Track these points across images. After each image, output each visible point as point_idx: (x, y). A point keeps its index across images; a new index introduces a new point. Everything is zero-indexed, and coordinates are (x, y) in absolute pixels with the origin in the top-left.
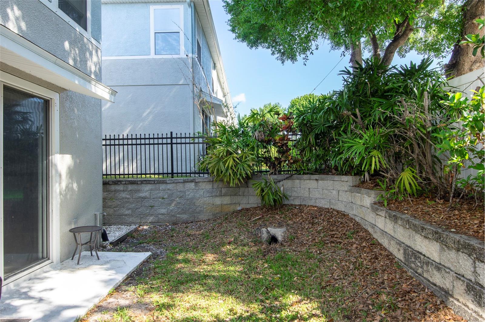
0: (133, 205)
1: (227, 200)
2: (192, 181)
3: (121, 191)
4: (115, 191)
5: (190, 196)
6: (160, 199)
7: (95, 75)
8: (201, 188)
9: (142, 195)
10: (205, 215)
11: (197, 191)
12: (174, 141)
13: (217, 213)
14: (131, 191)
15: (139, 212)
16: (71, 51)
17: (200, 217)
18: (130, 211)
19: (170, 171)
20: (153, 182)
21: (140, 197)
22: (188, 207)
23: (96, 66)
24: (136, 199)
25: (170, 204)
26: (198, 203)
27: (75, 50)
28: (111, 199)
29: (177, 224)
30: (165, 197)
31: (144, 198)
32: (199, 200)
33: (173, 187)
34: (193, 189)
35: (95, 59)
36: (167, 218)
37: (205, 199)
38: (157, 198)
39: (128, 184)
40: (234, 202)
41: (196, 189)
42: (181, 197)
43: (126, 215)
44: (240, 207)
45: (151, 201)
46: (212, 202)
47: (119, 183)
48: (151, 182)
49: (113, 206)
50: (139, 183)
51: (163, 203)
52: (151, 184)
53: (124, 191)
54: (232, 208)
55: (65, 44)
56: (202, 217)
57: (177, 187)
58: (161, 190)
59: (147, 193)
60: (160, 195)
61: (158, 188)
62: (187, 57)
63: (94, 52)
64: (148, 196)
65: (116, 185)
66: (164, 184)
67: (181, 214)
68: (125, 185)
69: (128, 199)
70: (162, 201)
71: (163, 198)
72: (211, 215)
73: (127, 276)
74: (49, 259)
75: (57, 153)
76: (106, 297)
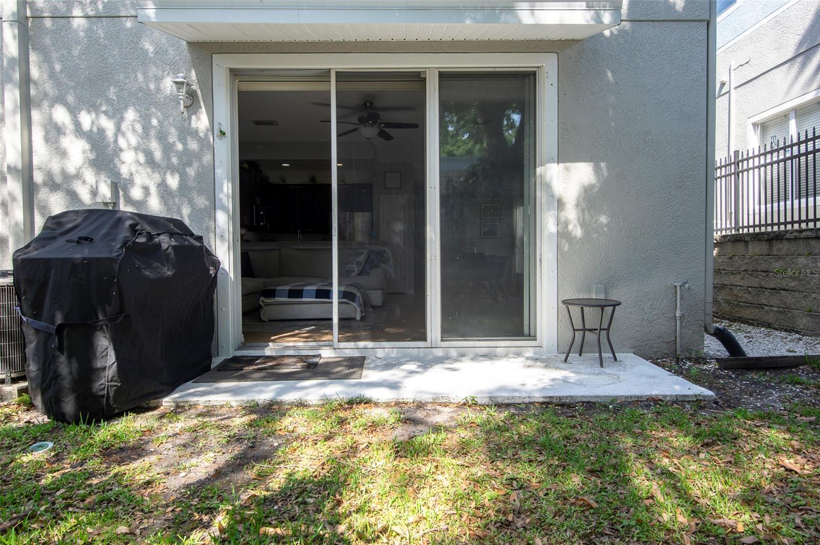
73: (554, 401)
74: (536, 340)
75: (552, 161)
76: (454, 404)
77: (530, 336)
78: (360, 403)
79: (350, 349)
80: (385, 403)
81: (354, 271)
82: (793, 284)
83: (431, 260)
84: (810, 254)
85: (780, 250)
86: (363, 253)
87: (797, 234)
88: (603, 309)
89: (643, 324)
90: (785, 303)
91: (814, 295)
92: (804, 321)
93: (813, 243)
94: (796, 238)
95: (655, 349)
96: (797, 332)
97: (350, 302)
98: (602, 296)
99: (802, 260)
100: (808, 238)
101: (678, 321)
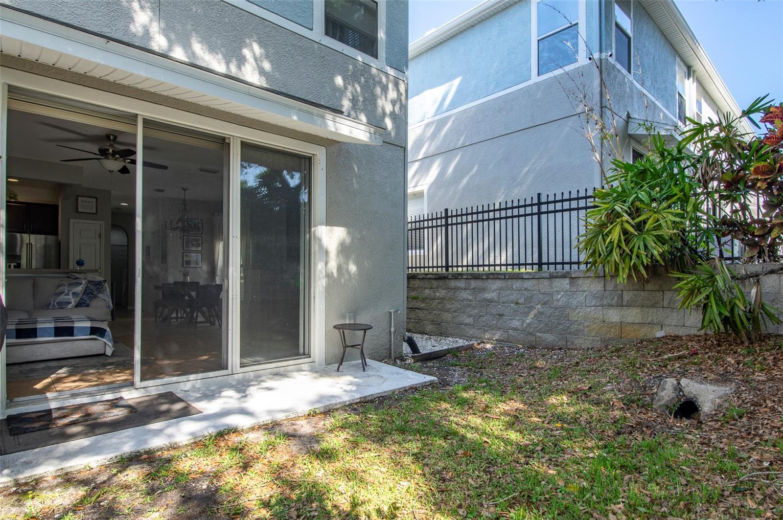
0: (476, 311)
1: (633, 315)
2: (564, 276)
3: (461, 289)
4: (456, 289)
5: (560, 303)
6: (512, 305)
7: (391, 118)
8: (581, 289)
9: (488, 296)
10: (585, 340)
11: (573, 294)
12: (544, 208)
13: (609, 339)
14: (474, 289)
15: (483, 321)
16: (346, 88)
17: (576, 341)
18: (471, 319)
19: (536, 260)
20: (503, 277)
21: (485, 300)
22: (557, 321)
23: (394, 106)
24: (479, 301)
25: (527, 314)
26: (573, 316)
27: (353, 86)
28: (450, 299)
29: (535, 348)
30: (520, 301)
31: (490, 301)
32: (577, 312)
33: (534, 286)
34: (567, 291)
35: (392, 94)
36: (522, 335)
37: (588, 310)
38: (507, 302)
39: (470, 279)
40: (650, 320)
41: (572, 290)
42: (545, 304)
43: (466, 325)
44: (663, 331)
45: (500, 306)
46: (602, 316)
47: (460, 277)
48: (500, 276)
49: (452, 310)
50: (484, 277)
51: (516, 311)
52: (500, 279)
53: (465, 289)
54: (643, 332)
55: (336, 81)
56: (580, 342)
57: (539, 287)
58: (515, 290)
59: (495, 293)
60: (513, 297)
61: (511, 286)
62: (590, 61)
63: (390, 86)
64: (496, 298)
65: (457, 280)
66: (520, 281)
67: (545, 333)
68: (467, 280)
69: (470, 301)
70: (515, 307)
71: (517, 303)
72: (597, 341)
73: (363, 400)
74: (310, 357)
75: (322, 224)
76: (302, 416)
77: (304, 354)
78: (228, 433)
79: (155, 387)
80: (249, 428)
81: (71, 303)
82: (423, 305)
83: (233, 299)
84: (431, 288)
85: (414, 285)
86: (81, 284)
87: (424, 276)
88: (365, 332)
89: (374, 338)
90: (418, 317)
91: (435, 312)
92: (430, 327)
93: (433, 282)
94: (424, 278)
95: (380, 354)
96: (426, 334)
97: (99, 338)
98: (352, 322)
99: (427, 291)
100: (430, 279)
101: (392, 335)
